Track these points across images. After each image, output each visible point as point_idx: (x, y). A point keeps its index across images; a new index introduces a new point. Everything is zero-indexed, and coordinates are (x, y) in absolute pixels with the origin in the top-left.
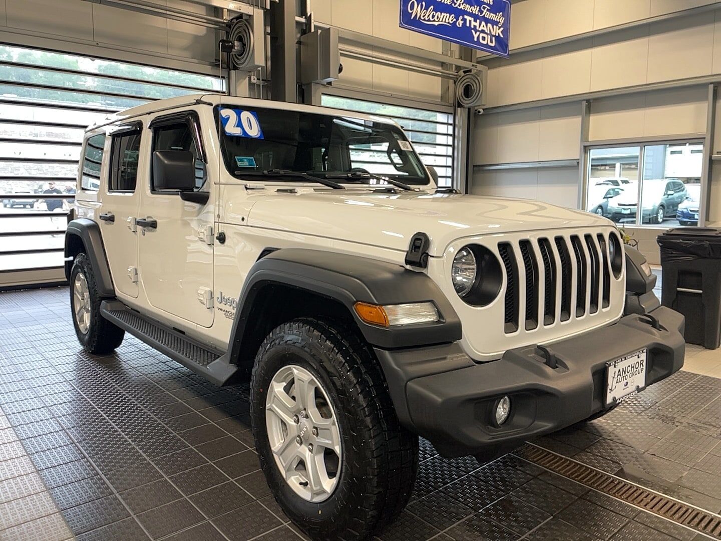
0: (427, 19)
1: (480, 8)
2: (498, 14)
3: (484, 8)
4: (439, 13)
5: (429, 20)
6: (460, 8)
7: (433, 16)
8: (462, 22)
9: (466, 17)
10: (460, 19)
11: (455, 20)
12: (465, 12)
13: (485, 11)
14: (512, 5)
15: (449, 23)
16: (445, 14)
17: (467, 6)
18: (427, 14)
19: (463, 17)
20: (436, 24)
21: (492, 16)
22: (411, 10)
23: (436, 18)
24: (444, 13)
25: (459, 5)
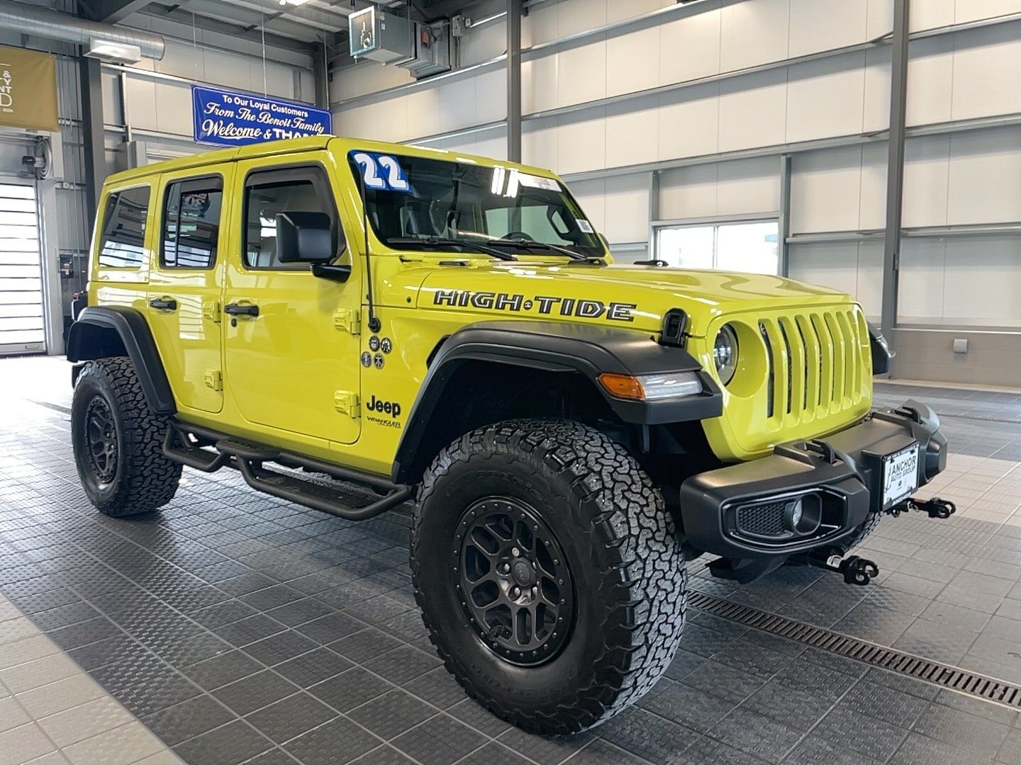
0: (226, 134)
1: (292, 121)
2: (315, 124)
3: (298, 121)
4: (241, 129)
5: (229, 135)
6: (266, 122)
7: (234, 132)
8: (271, 134)
9: (274, 130)
10: (267, 132)
11: (261, 133)
12: (272, 126)
13: (298, 123)
14: (333, 115)
15: (254, 136)
16: (249, 130)
17: (276, 120)
18: (227, 130)
19: (271, 130)
20: (238, 138)
21: (309, 127)
22: (206, 128)
23: (237, 133)
24: (247, 127)
25: (266, 120)
